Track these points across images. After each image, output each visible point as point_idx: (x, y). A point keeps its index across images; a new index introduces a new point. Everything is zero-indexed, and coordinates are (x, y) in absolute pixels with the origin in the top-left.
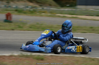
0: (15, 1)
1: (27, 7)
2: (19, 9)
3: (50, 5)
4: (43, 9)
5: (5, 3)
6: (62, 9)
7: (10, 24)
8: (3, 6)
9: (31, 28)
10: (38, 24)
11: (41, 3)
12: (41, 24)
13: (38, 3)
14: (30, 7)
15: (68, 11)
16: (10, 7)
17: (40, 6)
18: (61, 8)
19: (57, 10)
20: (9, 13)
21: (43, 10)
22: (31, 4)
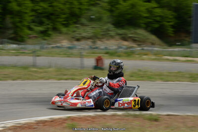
0: (102, 40)
1: (121, 48)
2: (110, 51)
3: (153, 44)
4: (143, 49)
5: (89, 42)
6: (171, 49)
7: (103, 72)
8: (87, 47)
9: (132, 76)
10: (140, 71)
11: (140, 41)
12: (145, 72)
13: (134, 41)
14: (124, 47)
15: (178, 51)
16: (96, 48)
17: (139, 45)
18: (169, 47)
19: (163, 51)
20: (100, 57)
21: (142, 51)
22: (126, 43)
